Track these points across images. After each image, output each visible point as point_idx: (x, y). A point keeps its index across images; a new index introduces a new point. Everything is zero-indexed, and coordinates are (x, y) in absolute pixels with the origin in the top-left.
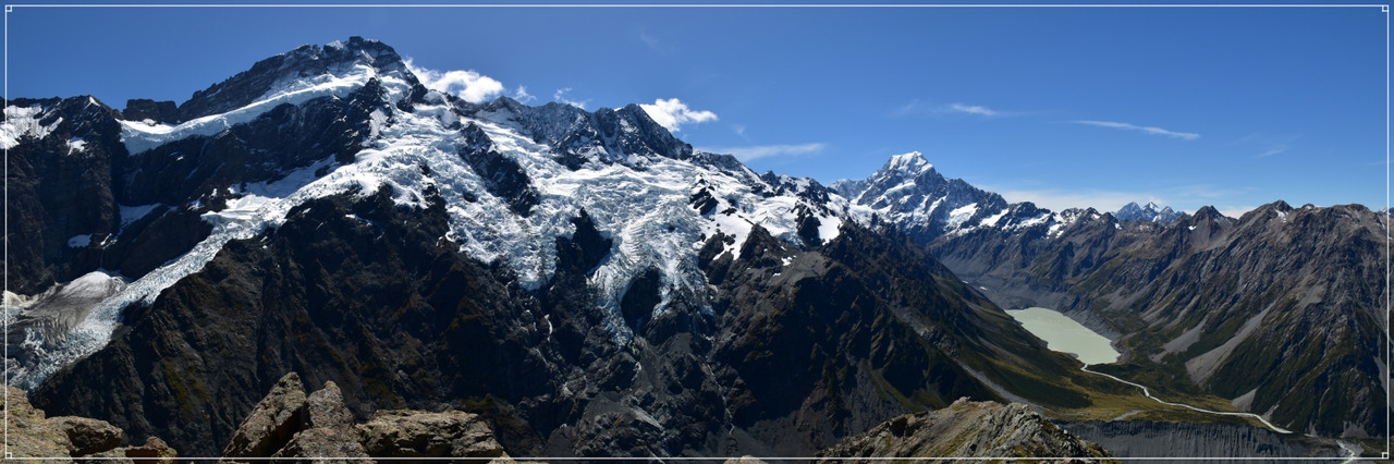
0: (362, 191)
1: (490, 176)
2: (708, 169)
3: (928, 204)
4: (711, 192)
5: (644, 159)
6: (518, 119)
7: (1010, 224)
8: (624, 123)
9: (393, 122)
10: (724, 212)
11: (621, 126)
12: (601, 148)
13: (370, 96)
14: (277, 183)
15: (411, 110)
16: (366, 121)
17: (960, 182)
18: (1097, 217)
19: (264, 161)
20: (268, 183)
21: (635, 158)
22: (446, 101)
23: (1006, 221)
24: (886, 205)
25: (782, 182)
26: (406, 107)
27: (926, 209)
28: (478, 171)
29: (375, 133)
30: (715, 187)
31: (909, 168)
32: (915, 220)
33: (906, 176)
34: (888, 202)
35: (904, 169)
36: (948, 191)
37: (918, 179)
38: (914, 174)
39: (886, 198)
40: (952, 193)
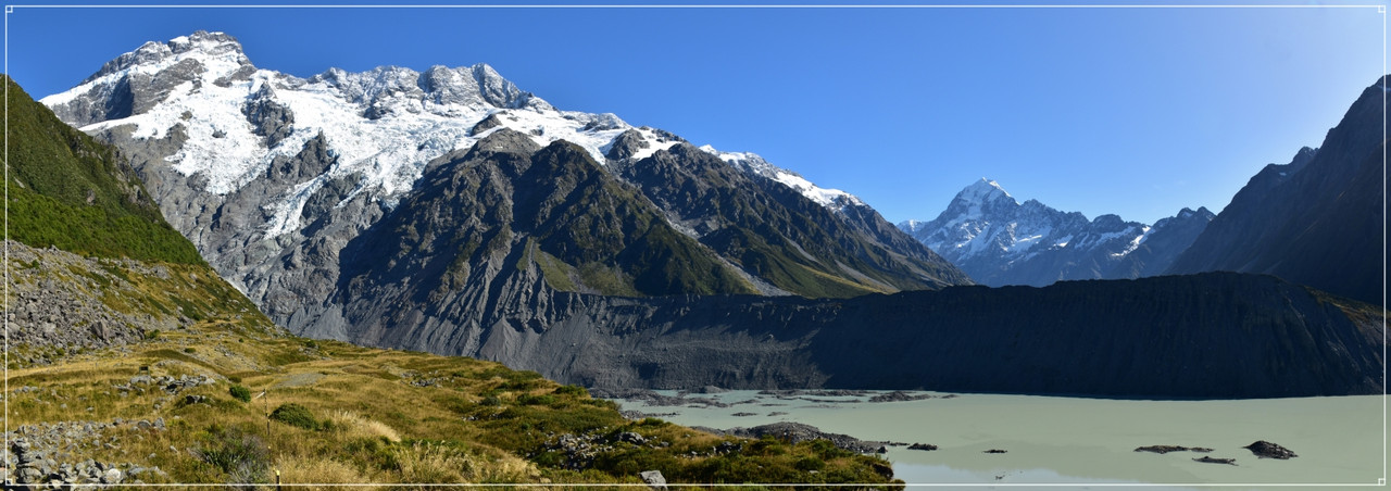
3: (991, 231)
7: (1086, 242)
8: (456, 77)
9: (198, 92)
11: (447, 81)
15: (227, 85)
17: (1035, 203)
18: (1189, 215)
23: (1082, 238)
26: (222, 82)
27: (987, 239)
28: (250, 120)
31: (975, 195)
32: (973, 250)
33: (971, 205)
34: (946, 234)
35: (968, 198)
36: (1018, 214)
37: (985, 208)
38: (979, 203)
39: (944, 230)
40: (1022, 216)
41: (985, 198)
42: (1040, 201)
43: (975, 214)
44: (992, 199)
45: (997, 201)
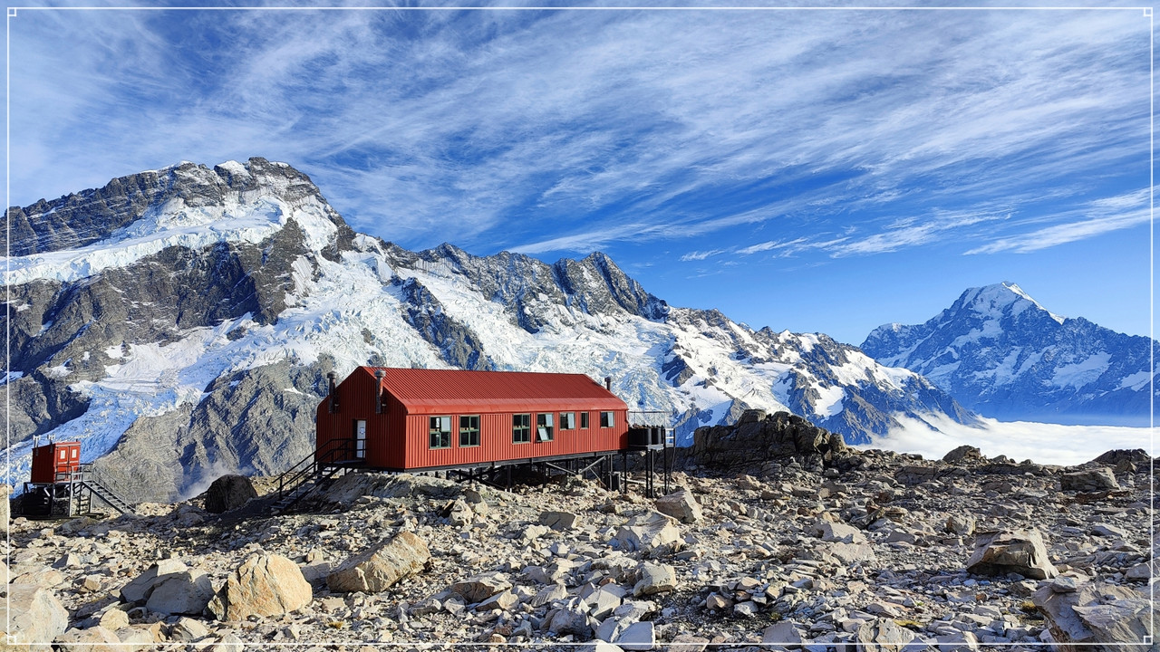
0: (299, 362)
1: (437, 343)
2: (685, 330)
3: (1020, 358)
4: (686, 359)
5: (611, 320)
6: (465, 273)
8: (586, 275)
9: (321, 275)
10: (699, 384)
11: (582, 280)
12: (562, 308)
13: (289, 243)
14: (174, 345)
15: (337, 258)
16: (286, 275)
17: (1083, 322)
19: (153, 315)
20: (161, 345)
21: (598, 319)
22: (379, 247)
24: (954, 361)
25: (781, 339)
26: (331, 254)
27: (1017, 367)
28: (425, 337)
29: (300, 289)
30: (693, 354)
31: (992, 306)
32: (998, 383)
33: (987, 318)
34: (956, 356)
35: (983, 307)
36: (1059, 338)
37: (1007, 322)
38: (1000, 314)
39: (952, 350)
40: (1065, 340)
41: (1007, 310)
42: (1089, 320)
43: (992, 329)
44: (1017, 310)
45: (1023, 315)
